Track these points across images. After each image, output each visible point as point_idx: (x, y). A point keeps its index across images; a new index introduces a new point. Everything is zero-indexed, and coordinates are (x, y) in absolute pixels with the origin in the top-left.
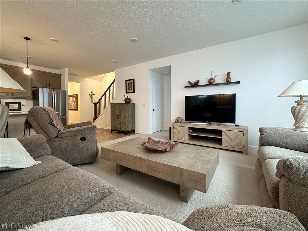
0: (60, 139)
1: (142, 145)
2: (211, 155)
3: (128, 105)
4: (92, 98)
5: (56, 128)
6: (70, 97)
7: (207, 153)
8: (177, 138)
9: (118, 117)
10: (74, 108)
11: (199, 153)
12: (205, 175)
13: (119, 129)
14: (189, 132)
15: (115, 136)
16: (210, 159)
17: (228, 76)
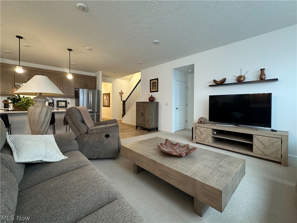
0: (89, 135)
1: (158, 146)
2: (233, 166)
3: (152, 103)
4: (121, 96)
5: (87, 125)
6: (104, 96)
7: (228, 162)
8: (199, 139)
9: (143, 115)
10: (107, 105)
11: (219, 162)
12: (221, 192)
13: (143, 126)
14: (213, 134)
15: (139, 133)
16: (231, 172)
17: (261, 73)
